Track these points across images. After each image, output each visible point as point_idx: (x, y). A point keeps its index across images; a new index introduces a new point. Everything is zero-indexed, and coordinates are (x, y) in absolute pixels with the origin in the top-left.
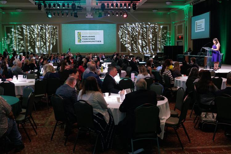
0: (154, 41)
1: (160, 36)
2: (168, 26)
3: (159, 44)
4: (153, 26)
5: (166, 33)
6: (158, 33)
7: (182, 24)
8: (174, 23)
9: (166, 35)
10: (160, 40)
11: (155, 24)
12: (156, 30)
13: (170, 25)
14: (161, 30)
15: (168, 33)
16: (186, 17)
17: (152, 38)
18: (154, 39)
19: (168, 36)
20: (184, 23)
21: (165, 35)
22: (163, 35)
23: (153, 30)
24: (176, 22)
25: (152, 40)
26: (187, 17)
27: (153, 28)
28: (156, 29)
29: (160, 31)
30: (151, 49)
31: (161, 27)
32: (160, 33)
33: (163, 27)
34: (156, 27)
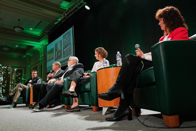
0: (5, 85)
1: (13, 79)
2: (23, 69)
3: (11, 87)
4: (5, 68)
5: (21, 76)
6: (11, 76)
7: (37, 65)
8: (29, 66)
9: (21, 78)
10: (12, 83)
11: (8, 66)
12: (9, 73)
13: (25, 68)
14: (15, 72)
15: (23, 76)
16: (41, 56)
17: (3, 81)
18: (6, 82)
19: (23, 79)
20: (39, 63)
21: (19, 78)
22: (17, 78)
23: (5, 73)
24: (32, 64)
25: (3, 83)
26: (43, 55)
27: (5, 70)
28: (9, 71)
29: (14, 74)
30: (1, 93)
31: (16, 70)
32: (14, 75)
33: (17, 70)
34: (9, 69)
